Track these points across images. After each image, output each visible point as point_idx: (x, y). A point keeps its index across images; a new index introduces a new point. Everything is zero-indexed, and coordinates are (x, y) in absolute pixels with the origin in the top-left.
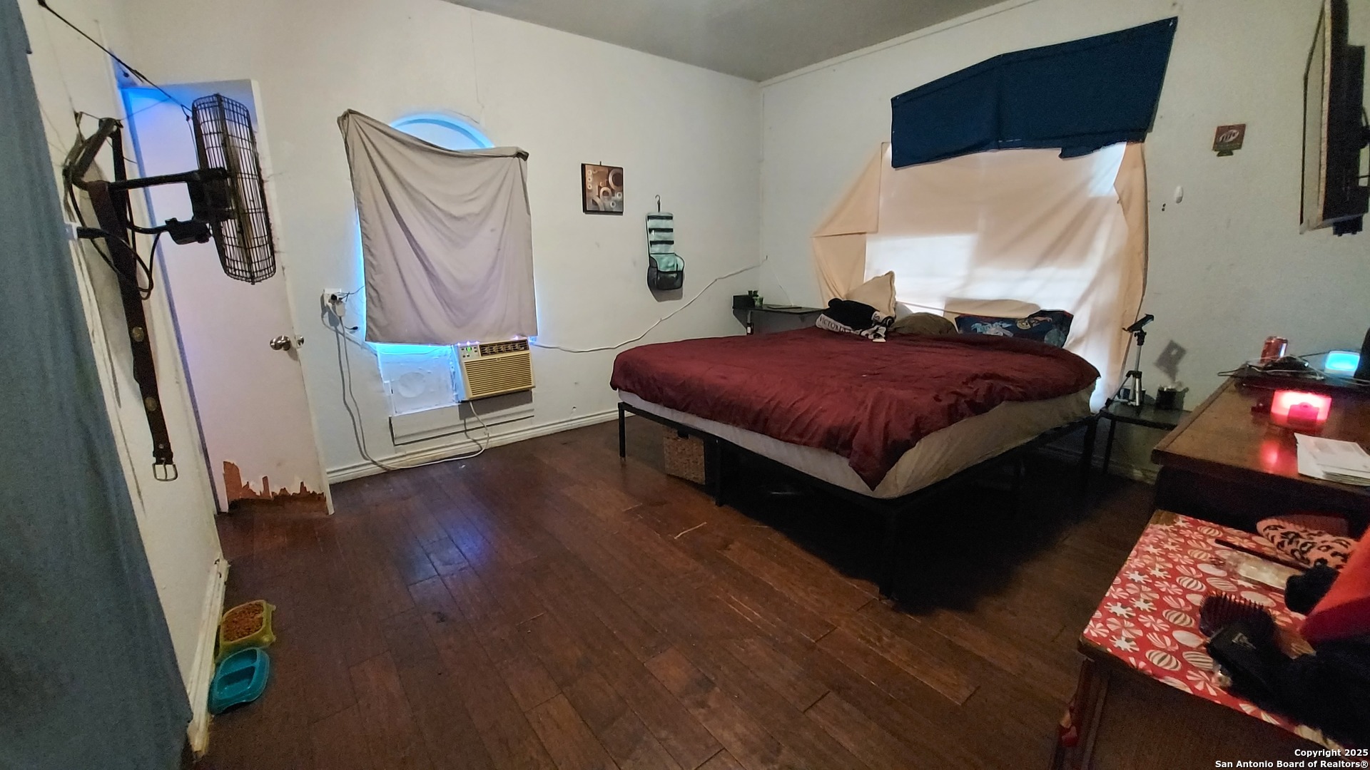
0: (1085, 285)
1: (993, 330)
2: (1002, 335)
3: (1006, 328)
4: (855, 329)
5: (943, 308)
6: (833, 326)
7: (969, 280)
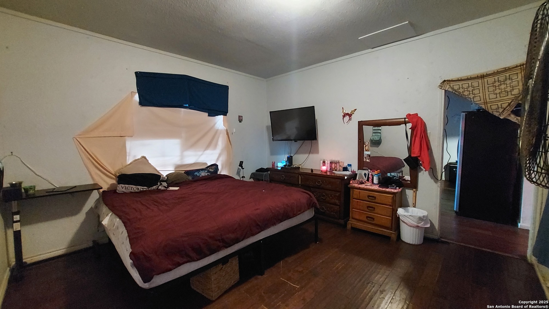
0: (217, 155)
1: (203, 174)
2: (207, 175)
3: (207, 172)
4: (149, 187)
5: (174, 170)
6: (135, 189)
7: (182, 157)
